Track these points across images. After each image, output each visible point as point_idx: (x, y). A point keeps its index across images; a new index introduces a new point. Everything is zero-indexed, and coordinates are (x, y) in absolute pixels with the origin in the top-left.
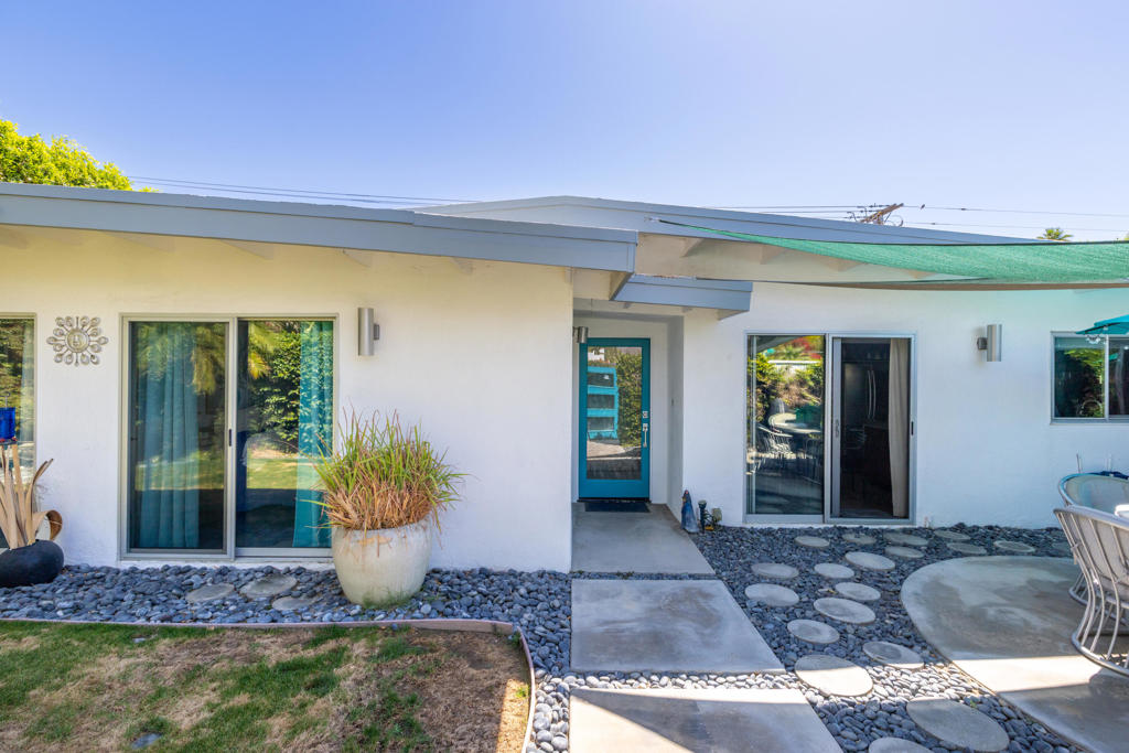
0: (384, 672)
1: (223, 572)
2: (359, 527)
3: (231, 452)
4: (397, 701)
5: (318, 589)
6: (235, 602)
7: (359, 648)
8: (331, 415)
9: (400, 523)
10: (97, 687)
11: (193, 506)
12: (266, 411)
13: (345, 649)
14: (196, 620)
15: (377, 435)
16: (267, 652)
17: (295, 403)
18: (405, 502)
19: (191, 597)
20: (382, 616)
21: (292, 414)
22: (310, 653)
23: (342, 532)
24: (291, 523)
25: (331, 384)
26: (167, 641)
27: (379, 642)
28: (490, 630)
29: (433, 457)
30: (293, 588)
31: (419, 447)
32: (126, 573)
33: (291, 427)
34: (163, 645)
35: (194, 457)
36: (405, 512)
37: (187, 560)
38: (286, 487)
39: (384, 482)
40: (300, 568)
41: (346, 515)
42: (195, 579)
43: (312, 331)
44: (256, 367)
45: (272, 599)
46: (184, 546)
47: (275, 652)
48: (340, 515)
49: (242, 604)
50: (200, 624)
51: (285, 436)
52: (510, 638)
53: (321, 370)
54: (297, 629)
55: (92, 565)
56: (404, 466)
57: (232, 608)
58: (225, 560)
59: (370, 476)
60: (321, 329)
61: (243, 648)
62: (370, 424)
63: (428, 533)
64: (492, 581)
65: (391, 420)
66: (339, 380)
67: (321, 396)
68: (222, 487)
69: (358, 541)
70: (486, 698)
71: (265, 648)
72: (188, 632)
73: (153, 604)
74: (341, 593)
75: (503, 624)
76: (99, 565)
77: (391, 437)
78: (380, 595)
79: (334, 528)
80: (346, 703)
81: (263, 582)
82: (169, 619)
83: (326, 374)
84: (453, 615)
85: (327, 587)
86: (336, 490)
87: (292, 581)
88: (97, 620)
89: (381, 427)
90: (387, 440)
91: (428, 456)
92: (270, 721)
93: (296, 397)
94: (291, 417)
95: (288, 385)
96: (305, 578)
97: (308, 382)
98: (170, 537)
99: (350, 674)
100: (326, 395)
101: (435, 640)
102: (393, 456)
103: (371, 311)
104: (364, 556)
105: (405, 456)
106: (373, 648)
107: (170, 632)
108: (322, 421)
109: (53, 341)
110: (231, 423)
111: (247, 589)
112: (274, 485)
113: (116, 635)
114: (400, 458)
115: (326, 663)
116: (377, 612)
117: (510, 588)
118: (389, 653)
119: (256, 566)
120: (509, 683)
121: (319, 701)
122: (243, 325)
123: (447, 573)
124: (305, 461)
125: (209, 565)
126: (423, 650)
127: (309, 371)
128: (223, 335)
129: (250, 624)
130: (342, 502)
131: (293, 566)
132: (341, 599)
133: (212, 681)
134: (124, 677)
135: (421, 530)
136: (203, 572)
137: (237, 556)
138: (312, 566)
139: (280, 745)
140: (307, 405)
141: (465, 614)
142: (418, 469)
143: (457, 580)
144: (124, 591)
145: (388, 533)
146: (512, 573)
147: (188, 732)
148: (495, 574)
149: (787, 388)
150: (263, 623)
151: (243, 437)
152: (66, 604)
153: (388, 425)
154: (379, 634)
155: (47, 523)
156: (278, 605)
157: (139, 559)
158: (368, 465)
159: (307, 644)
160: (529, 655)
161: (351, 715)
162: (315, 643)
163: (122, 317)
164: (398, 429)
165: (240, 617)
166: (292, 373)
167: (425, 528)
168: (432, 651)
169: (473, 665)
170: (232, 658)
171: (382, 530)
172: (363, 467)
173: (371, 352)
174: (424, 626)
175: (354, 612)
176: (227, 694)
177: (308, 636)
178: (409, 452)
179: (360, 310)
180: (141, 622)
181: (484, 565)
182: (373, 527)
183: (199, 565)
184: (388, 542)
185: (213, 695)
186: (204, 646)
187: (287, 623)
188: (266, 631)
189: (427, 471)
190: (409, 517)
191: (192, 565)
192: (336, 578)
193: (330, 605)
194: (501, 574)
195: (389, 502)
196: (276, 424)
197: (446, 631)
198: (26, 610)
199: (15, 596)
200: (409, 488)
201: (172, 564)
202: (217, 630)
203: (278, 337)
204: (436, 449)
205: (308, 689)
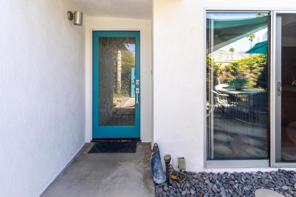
149: (221, 73)
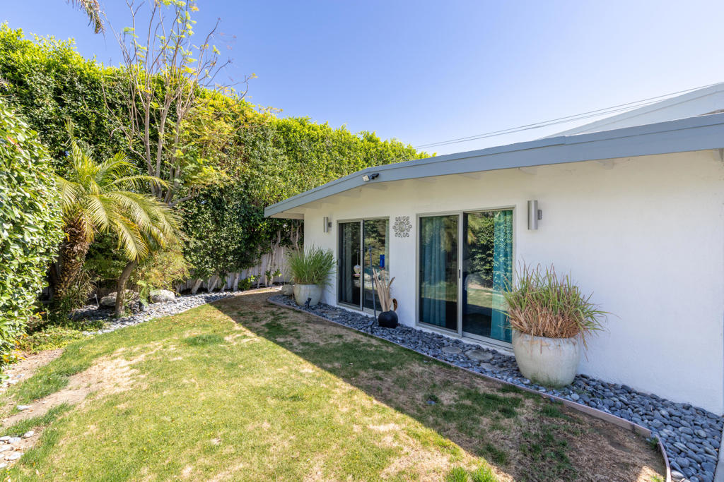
0: (544, 421)
1: (457, 342)
2: (528, 333)
3: (460, 281)
4: (553, 441)
5: (505, 364)
6: (463, 358)
7: (529, 403)
8: (511, 267)
9: (556, 335)
10: (413, 374)
11: (443, 307)
12: (475, 263)
13: (520, 400)
14: (446, 360)
15: (540, 278)
16: (479, 386)
17: (490, 259)
18: (560, 323)
19: (443, 349)
20: (544, 390)
21: (488, 265)
22: (501, 395)
23: (518, 333)
24: (489, 325)
25: (511, 248)
26: (435, 365)
27: (542, 404)
28: (630, 428)
29: (581, 297)
30: (491, 360)
31: (570, 289)
32: (419, 332)
33: (488, 272)
34: (434, 366)
35: (443, 284)
36: (560, 329)
37: (441, 332)
38: (486, 306)
39: (544, 308)
40: (494, 350)
41: (521, 324)
42: (445, 341)
43: (500, 216)
44: (471, 238)
45: (480, 362)
46: (440, 325)
47: (483, 388)
48: (517, 323)
49: (466, 360)
50: (448, 362)
51: (484, 277)
52: (648, 440)
53: (505, 240)
54: (494, 381)
55: (407, 325)
56: (559, 300)
57: (462, 360)
58: (457, 336)
59: (535, 303)
60: (505, 215)
61: (468, 380)
62: (535, 272)
63: (577, 347)
64: (634, 397)
65: (549, 271)
66: (516, 246)
67: (506, 255)
68: (456, 301)
69: (528, 341)
70: (622, 468)
71: (478, 384)
72: (443, 364)
73: (429, 348)
74: (518, 370)
75: (641, 427)
76: (409, 326)
77: (549, 281)
78: (542, 377)
79: (514, 331)
80: (521, 427)
81: (475, 352)
82: (436, 356)
83: (508, 242)
84: (596, 407)
85: (510, 365)
86: (515, 308)
87: (490, 356)
88: (410, 348)
89: (543, 274)
90: (547, 282)
91: (576, 296)
92: (482, 418)
93: (490, 255)
94: (487, 267)
95: (487, 248)
96: (498, 357)
97: (498, 247)
98: (434, 320)
99: (523, 414)
100: (508, 254)
101: (581, 417)
102: (550, 292)
103: (536, 202)
104: (532, 351)
105: (559, 294)
106: (538, 406)
107: (436, 362)
108: (506, 271)
109: (394, 227)
110: (460, 267)
111: (468, 353)
112: (479, 304)
113: (417, 357)
114: (556, 294)
115: (510, 403)
116: (540, 387)
117: (652, 407)
118: (548, 412)
119: (472, 343)
120: (644, 468)
121: (506, 420)
122: (466, 215)
123: (594, 380)
124: (496, 293)
125: (451, 337)
126: (572, 420)
127: (499, 240)
128: (456, 221)
129: (470, 370)
130: (518, 315)
131: (491, 349)
132: (517, 372)
133: (455, 390)
134: (422, 374)
135: (572, 345)
136: (448, 340)
137: (463, 336)
138: (501, 351)
139: (487, 430)
140: (497, 260)
141: (607, 410)
142: (569, 303)
143: (600, 387)
144: (419, 339)
145: (547, 340)
146: (654, 397)
147: (447, 407)
148: (638, 394)
150: (476, 371)
151: (465, 274)
152: (401, 339)
153: (547, 273)
154: (542, 400)
155: (393, 304)
156: (483, 365)
157: (423, 327)
158: (534, 296)
159: (499, 390)
160: (667, 459)
161: (524, 434)
162: (504, 391)
163: (417, 215)
164: (554, 276)
165: (465, 365)
166: (488, 241)
167: (574, 344)
168: (579, 423)
169: (613, 444)
170: (463, 383)
171: (543, 338)
172: (531, 297)
173: (536, 228)
174: (574, 406)
175: (525, 382)
176: (461, 398)
177: (500, 386)
178: (562, 291)
179: (529, 203)
180: (425, 354)
181: (626, 383)
182: (537, 334)
183: (446, 336)
184: (547, 346)
185: (455, 396)
186: (450, 373)
187: (488, 376)
188: (478, 376)
189: (576, 306)
190: (562, 333)
191: (444, 335)
192: (515, 361)
193: (511, 374)
194: (644, 395)
195: (548, 321)
196: (480, 270)
197: (590, 415)
198: (388, 337)
199: (385, 331)
200: (563, 315)
201: (435, 332)
202: (456, 368)
203: (481, 221)
204: (584, 292)
205: (500, 411)
